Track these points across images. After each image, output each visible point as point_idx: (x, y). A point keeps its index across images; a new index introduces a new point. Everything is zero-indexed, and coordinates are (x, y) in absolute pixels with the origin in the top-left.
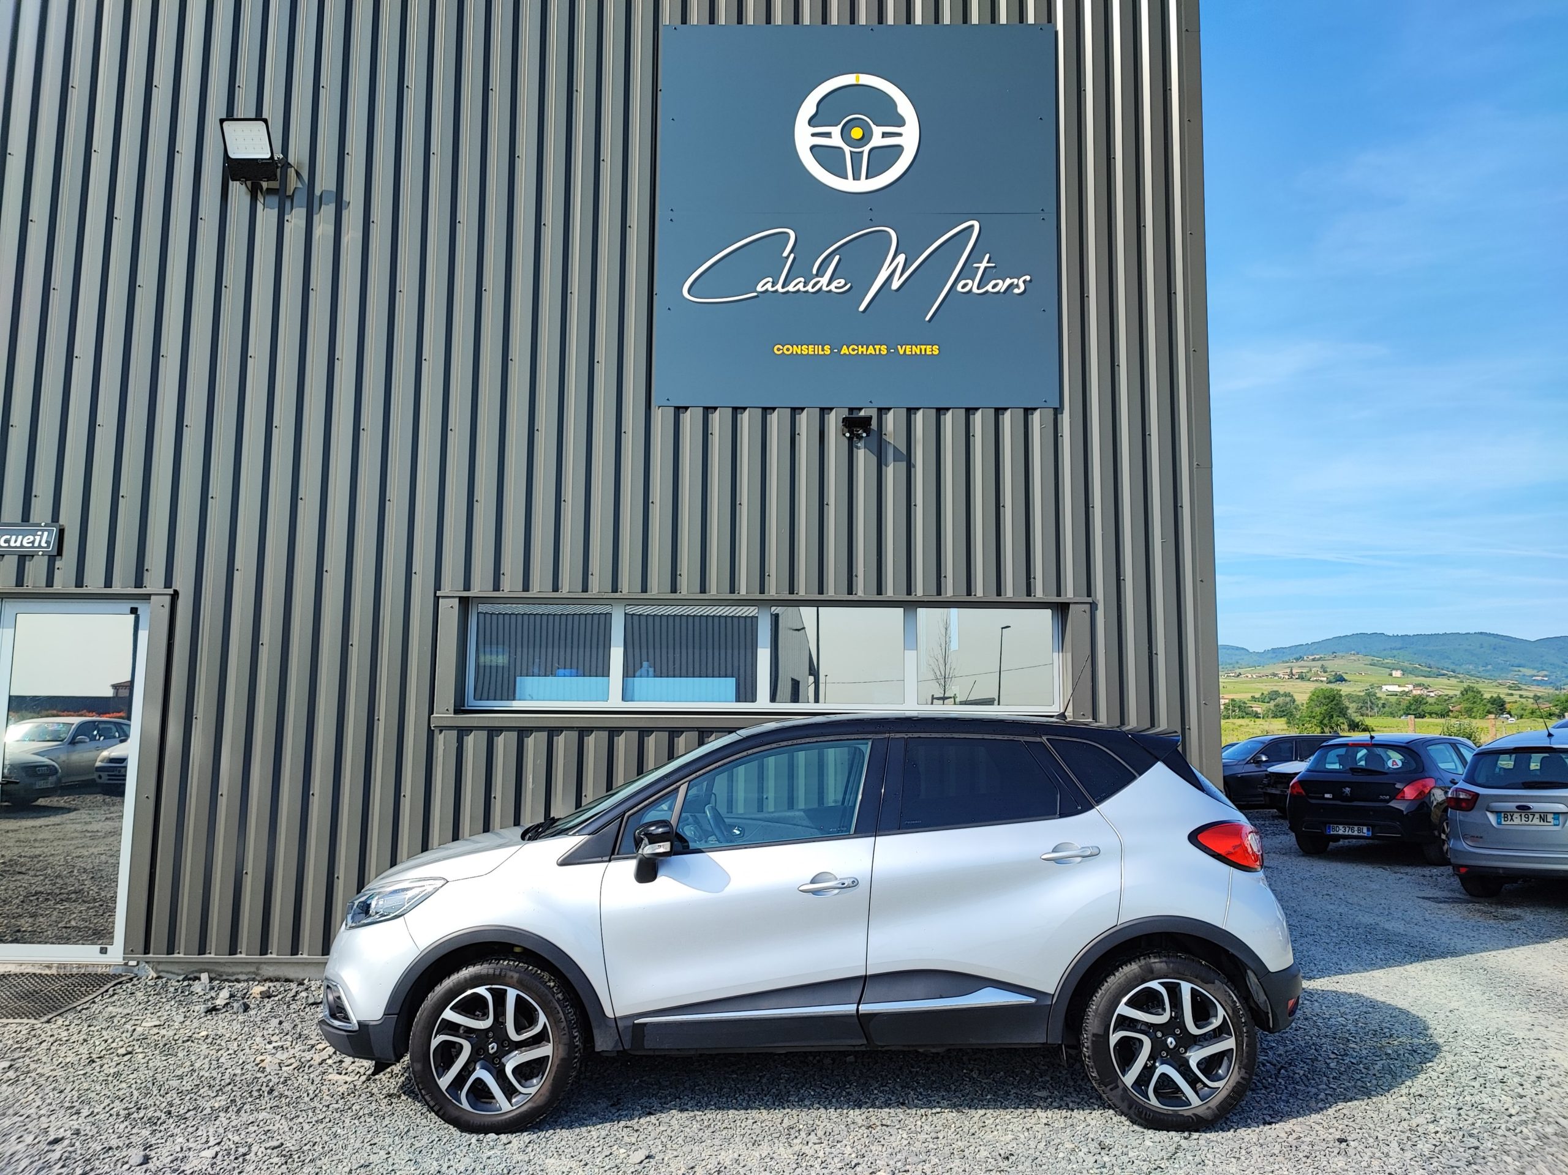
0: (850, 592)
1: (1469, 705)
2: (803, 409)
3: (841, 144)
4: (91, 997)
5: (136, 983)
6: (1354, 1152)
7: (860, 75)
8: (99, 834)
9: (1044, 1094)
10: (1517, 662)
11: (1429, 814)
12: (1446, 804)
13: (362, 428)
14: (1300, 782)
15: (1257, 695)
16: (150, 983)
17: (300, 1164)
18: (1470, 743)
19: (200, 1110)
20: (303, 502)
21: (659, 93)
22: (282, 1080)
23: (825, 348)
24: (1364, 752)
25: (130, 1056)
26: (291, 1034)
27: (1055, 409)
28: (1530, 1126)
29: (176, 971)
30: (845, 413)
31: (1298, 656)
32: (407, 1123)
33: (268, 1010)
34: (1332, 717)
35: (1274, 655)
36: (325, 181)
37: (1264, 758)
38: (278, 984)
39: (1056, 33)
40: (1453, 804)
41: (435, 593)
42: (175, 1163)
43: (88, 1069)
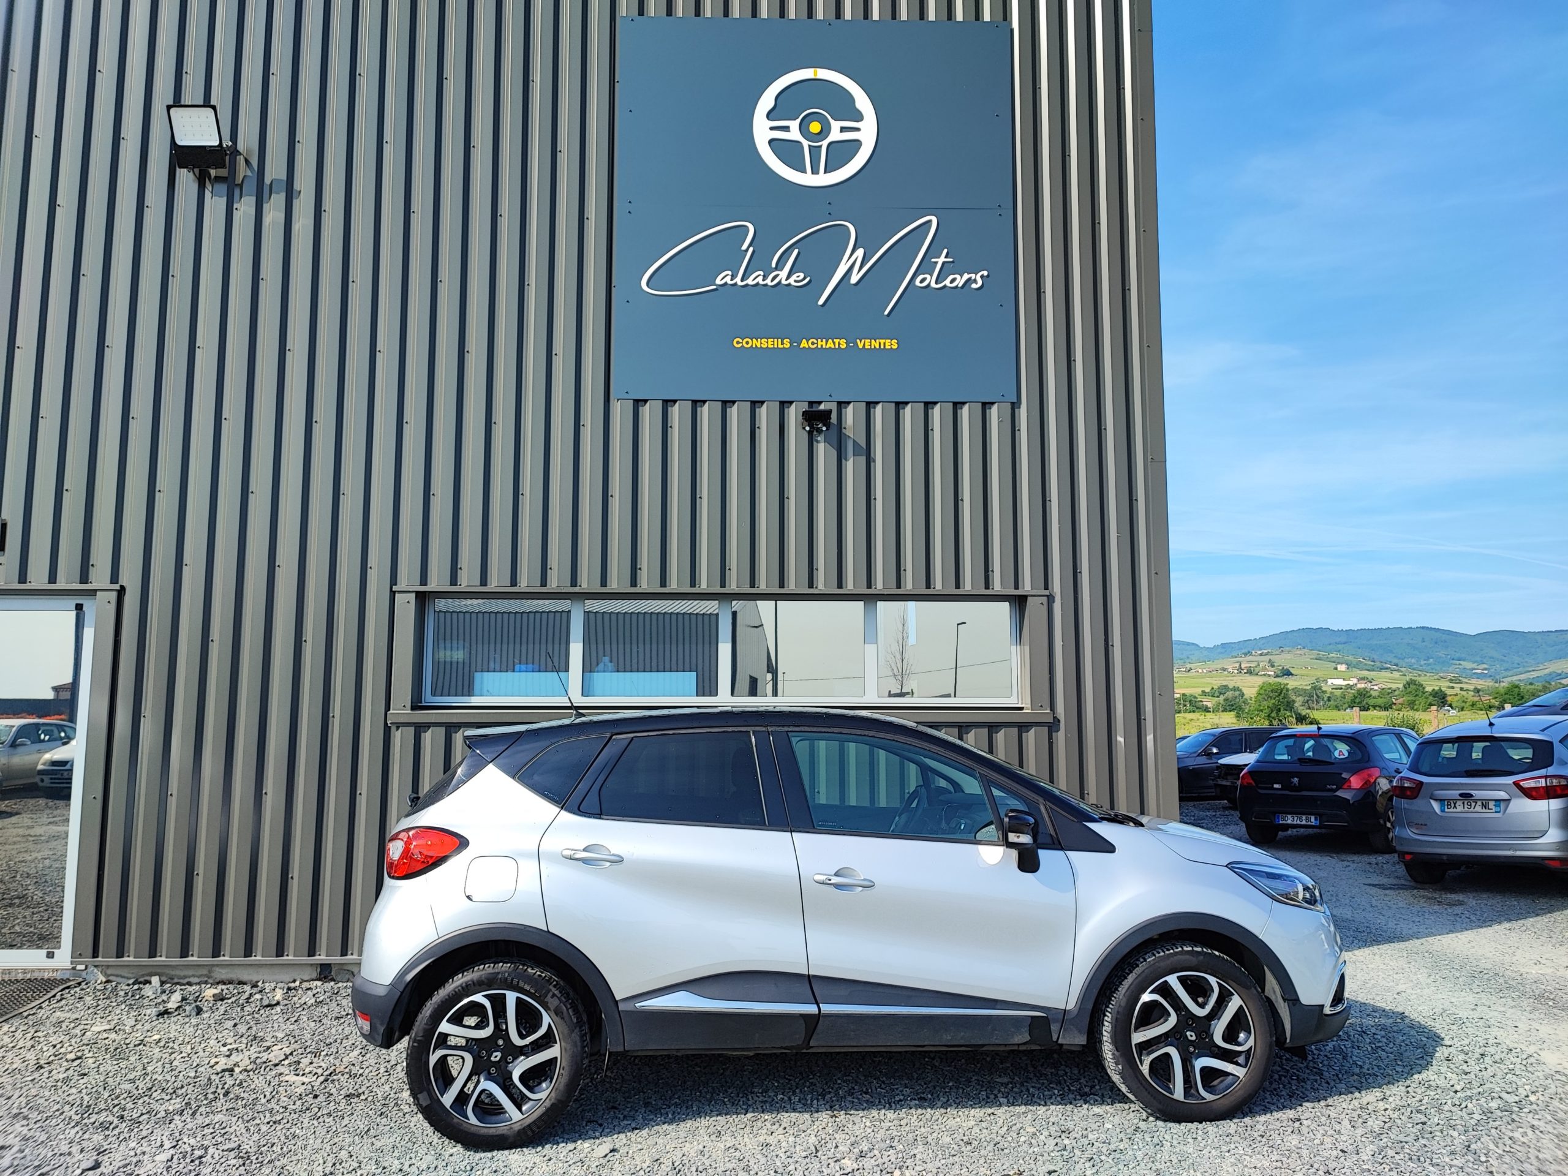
0: (811, 585)
1: (1411, 698)
2: (762, 402)
3: (799, 137)
4: (38, 1002)
5: (85, 987)
6: (1307, 1130)
7: (818, 70)
8: (43, 838)
9: (1006, 1080)
10: (1458, 655)
11: (1374, 803)
12: (1391, 793)
13: (314, 420)
14: (1250, 772)
15: (1208, 690)
16: (99, 987)
17: (258, 1165)
18: (1413, 733)
19: (153, 1114)
20: (254, 495)
21: (616, 84)
22: (237, 1082)
23: (785, 341)
24: (1311, 743)
25: (79, 1061)
26: (245, 1036)
27: (1013, 404)
28: (1474, 1102)
29: (126, 975)
30: (805, 407)
31: (1246, 651)
32: (366, 1123)
33: (222, 1013)
34: (1279, 710)
35: (1223, 650)
36: (275, 170)
37: (1215, 750)
38: (231, 987)
39: (1012, 31)
40: (1397, 792)
41: (391, 588)
42: (129, 1167)
43: (36, 1075)
